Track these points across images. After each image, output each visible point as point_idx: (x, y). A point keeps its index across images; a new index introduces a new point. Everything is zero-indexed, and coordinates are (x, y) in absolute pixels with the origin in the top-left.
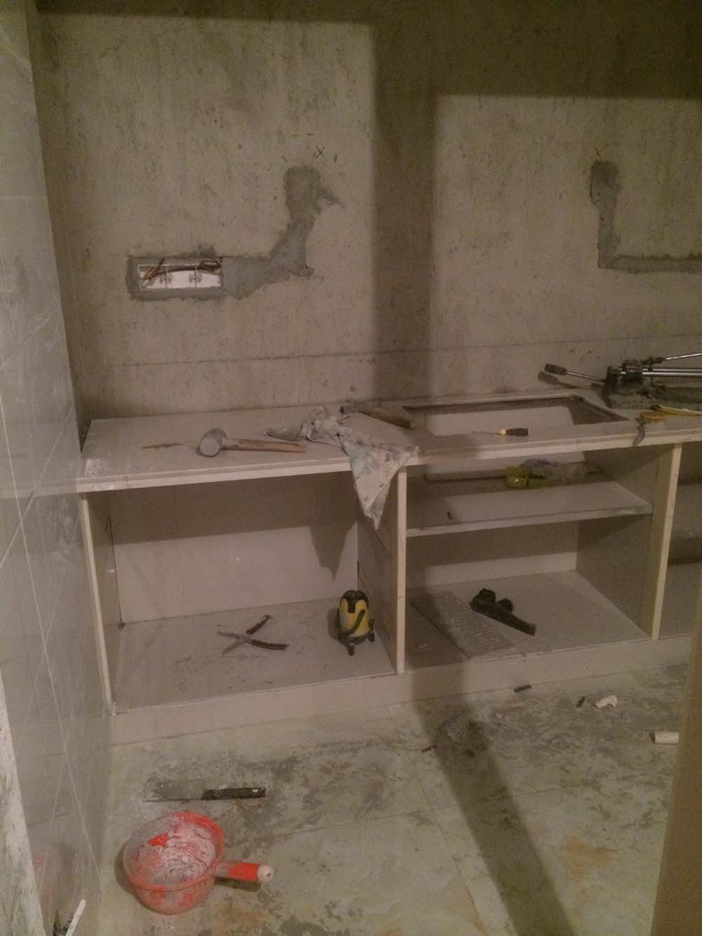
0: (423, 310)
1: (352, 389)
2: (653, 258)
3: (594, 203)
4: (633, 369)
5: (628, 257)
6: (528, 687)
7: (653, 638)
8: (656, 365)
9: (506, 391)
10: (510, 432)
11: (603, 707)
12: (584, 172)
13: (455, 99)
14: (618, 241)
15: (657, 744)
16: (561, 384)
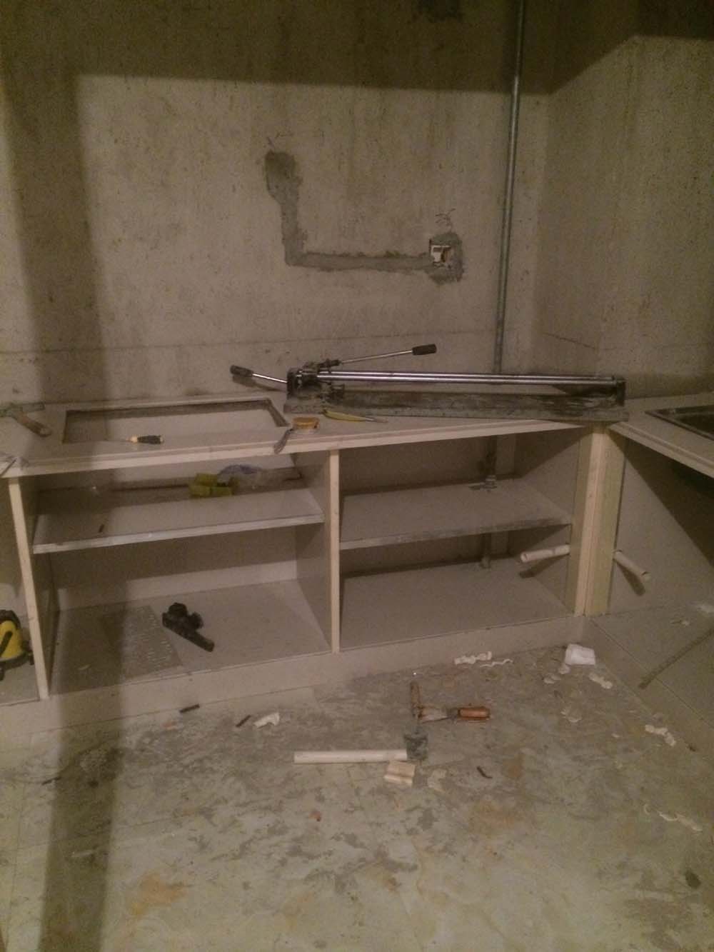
0: (91, 305)
1: (16, 391)
2: (345, 256)
3: (273, 196)
4: (307, 372)
5: (318, 254)
6: (197, 706)
7: (334, 651)
8: (333, 368)
9: (197, 393)
10: (142, 440)
11: (262, 727)
12: (258, 163)
13: (97, 80)
14: (305, 237)
15: (297, 764)
16: (260, 386)
